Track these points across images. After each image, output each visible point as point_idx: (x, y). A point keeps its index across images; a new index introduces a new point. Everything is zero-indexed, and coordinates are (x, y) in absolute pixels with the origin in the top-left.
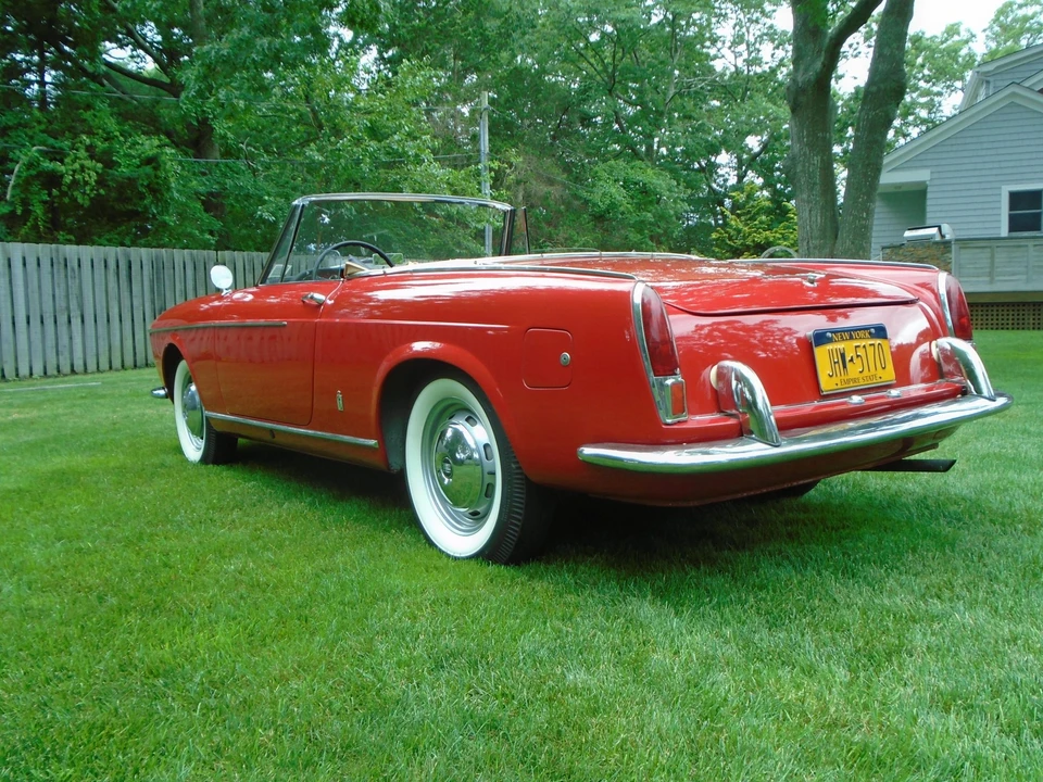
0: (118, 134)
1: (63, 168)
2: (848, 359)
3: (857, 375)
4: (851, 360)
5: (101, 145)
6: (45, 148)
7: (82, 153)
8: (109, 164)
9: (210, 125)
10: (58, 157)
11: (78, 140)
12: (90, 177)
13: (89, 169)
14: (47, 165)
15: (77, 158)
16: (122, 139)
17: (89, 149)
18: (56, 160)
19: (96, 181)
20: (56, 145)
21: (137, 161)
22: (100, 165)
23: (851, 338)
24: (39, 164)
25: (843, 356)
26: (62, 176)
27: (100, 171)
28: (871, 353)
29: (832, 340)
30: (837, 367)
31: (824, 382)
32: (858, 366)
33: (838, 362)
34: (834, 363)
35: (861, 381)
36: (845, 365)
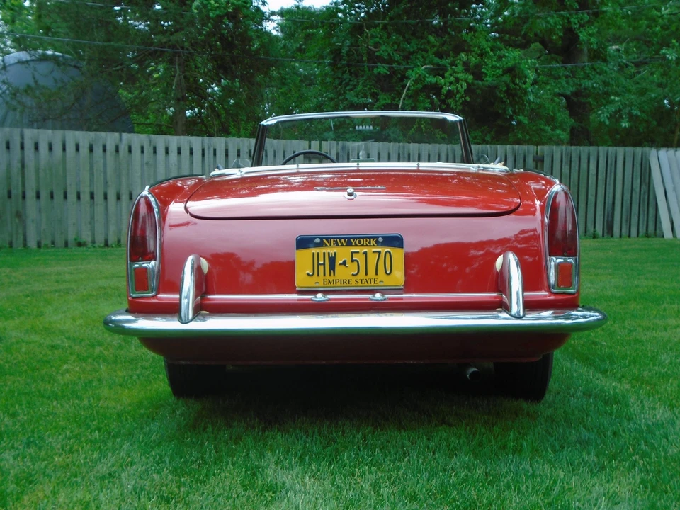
0: (489, 50)
1: (443, 81)
2: (339, 261)
3: (349, 277)
4: (344, 264)
5: (474, 60)
6: (432, 66)
7: (460, 68)
8: (478, 75)
9: (577, 34)
10: (441, 73)
11: (459, 57)
12: (462, 87)
13: (462, 81)
14: (431, 79)
15: (455, 72)
16: (491, 53)
17: (466, 64)
18: (439, 75)
19: (465, 91)
20: (440, 63)
21: (500, 72)
22: (471, 77)
23: (349, 244)
24: (425, 79)
25: (332, 260)
26: (442, 88)
27: (470, 82)
28: (372, 259)
29: (320, 245)
30: (321, 268)
31: (301, 279)
32: (352, 269)
33: (324, 264)
34: (319, 264)
35: (353, 283)
36: (332, 267)
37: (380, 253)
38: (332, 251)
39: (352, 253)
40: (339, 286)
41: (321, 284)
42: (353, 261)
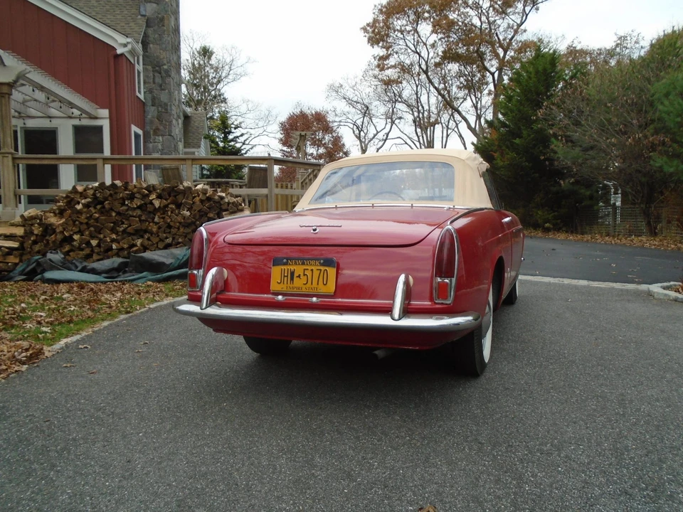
2: (296, 275)
3: (301, 285)
4: (299, 276)
23: (303, 264)
25: (292, 274)
28: (316, 273)
29: (286, 264)
30: (286, 278)
31: (274, 286)
32: (304, 279)
33: (287, 276)
34: (284, 276)
35: (304, 290)
36: (292, 279)
37: (321, 270)
38: (292, 268)
39: (305, 270)
40: (295, 291)
41: (285, 289)
42: (304, 275)
